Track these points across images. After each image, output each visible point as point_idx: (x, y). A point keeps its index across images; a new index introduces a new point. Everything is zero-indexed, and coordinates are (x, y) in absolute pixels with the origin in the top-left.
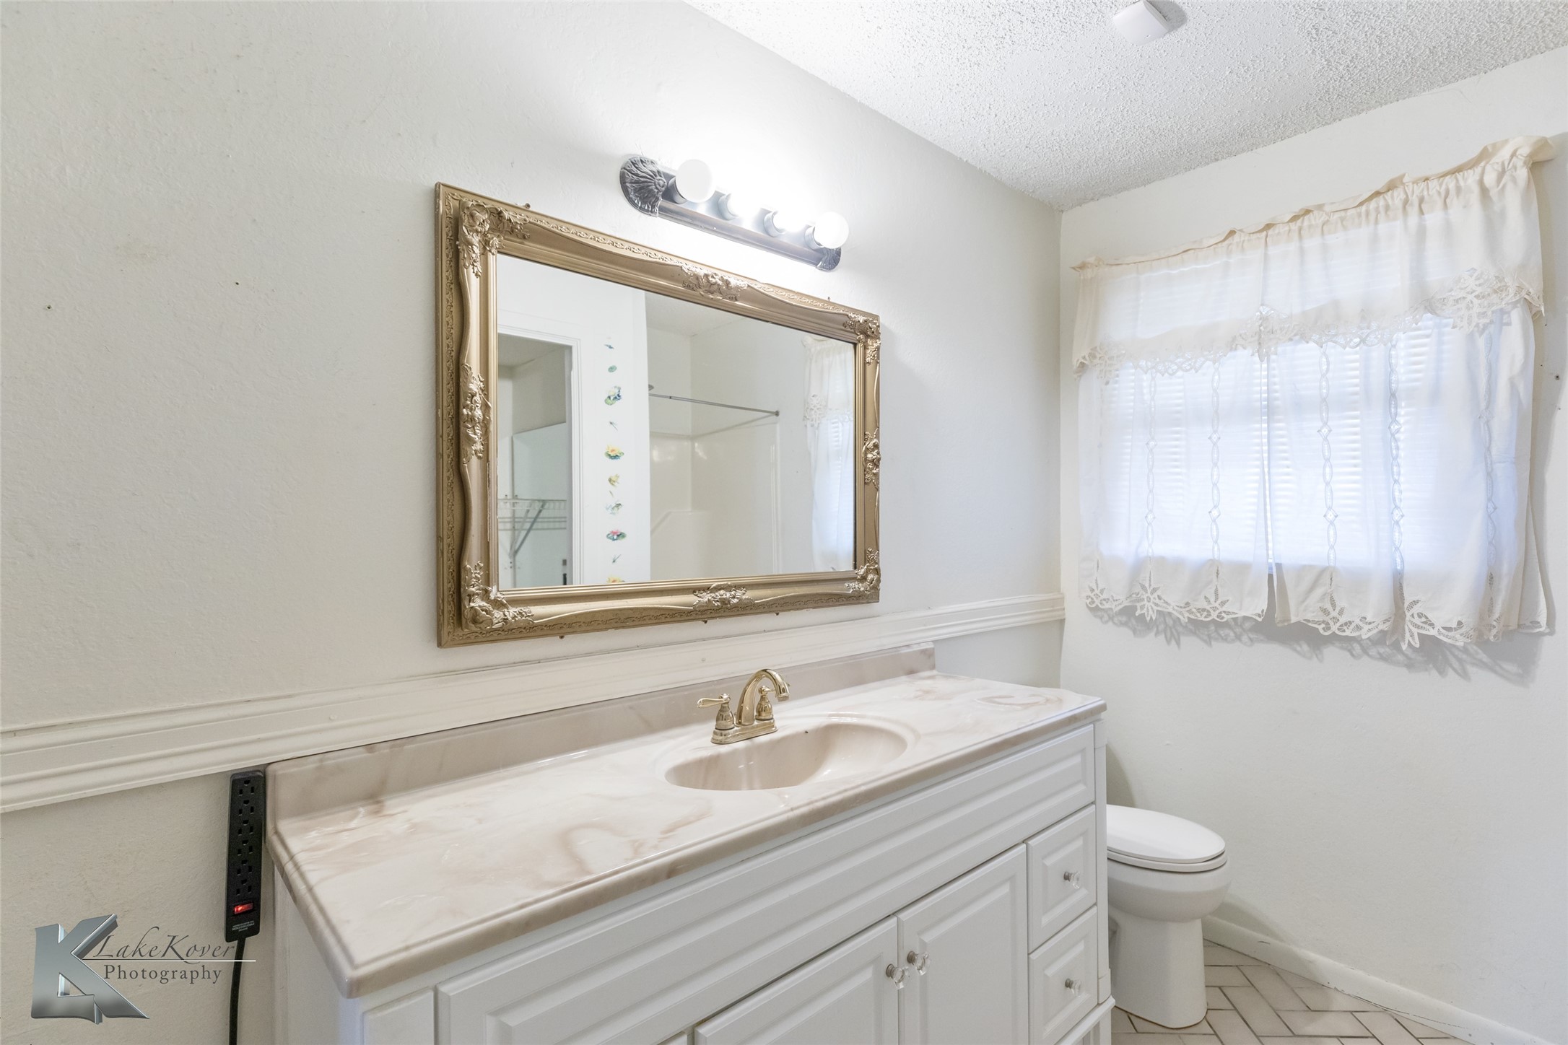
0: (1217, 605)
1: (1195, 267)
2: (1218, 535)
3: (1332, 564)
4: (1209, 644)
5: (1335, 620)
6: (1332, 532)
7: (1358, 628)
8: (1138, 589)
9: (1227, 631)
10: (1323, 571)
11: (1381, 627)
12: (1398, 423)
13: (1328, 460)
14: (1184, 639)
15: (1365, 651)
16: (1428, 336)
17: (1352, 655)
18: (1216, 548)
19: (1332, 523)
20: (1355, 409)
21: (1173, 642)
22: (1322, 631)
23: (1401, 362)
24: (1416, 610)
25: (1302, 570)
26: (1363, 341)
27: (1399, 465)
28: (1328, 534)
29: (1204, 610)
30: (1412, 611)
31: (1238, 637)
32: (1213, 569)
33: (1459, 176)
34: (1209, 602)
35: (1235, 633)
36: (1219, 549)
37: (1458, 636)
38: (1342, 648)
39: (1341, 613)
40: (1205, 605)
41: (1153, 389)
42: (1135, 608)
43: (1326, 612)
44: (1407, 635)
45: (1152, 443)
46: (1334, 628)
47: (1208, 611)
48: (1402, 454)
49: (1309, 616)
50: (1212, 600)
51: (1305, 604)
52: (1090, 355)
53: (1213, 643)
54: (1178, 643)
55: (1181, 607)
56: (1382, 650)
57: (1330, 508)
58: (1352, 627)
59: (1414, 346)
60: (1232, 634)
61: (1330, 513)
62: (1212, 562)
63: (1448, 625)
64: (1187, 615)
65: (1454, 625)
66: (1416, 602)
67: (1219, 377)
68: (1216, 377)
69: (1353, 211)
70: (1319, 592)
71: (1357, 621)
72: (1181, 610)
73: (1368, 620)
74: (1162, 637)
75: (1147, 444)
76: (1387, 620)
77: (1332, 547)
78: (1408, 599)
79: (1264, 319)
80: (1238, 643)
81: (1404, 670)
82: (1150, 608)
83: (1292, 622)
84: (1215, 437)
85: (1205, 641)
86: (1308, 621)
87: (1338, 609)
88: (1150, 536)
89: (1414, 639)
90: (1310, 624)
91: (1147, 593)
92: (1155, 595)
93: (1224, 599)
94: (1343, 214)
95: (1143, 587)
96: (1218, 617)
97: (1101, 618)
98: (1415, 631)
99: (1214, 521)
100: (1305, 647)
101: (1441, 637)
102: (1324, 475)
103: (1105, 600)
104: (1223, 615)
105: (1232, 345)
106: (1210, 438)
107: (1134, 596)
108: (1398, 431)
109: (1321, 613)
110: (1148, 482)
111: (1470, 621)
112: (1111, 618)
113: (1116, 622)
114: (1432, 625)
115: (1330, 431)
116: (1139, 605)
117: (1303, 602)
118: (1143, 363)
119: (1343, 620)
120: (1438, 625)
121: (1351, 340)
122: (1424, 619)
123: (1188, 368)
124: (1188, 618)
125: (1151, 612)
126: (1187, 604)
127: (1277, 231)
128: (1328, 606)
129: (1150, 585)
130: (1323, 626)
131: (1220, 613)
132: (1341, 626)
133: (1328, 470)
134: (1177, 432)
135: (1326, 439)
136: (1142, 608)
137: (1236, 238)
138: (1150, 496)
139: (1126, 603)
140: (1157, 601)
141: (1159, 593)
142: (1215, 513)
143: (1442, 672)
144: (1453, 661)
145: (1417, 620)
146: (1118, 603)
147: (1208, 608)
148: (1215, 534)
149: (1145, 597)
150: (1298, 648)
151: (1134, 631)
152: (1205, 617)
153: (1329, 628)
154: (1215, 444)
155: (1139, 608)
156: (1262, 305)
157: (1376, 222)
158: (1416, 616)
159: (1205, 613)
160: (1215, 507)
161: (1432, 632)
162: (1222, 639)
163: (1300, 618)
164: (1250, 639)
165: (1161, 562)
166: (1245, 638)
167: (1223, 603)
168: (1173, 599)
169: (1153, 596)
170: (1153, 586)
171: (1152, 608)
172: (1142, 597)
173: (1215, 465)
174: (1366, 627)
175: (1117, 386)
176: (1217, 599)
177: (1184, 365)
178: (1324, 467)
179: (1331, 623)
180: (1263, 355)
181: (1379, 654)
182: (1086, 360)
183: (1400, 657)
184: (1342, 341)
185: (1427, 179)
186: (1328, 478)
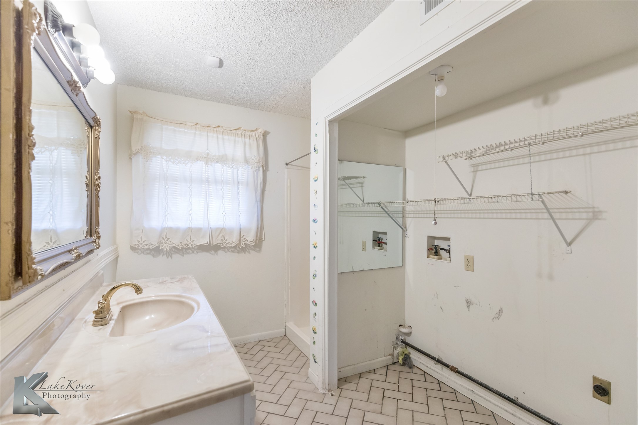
0: (191, 242)
1: (184, 130)
2: (191, 219)
3: (224, 227)
4: (183, 256)
5: (225, 242)
6: (224, 218)
7: (231, 244)
8: (161, 239)
9: (189, 251)
10: (222, 229)
11: (237, 243)
12: (239, 190)
13: (223, 198)
14: (173, 256)
15: (228, 251)
16: (245, 169)
17: (225, 252)
18: (191, 224)
19: (224, 215)
20: (230, 185)
21: (170, 257)
22: (221, 246)
23: (240, 174)
24: (244, 237)
25: (217, 229)
26: (233, 167)
27: (239, 201)
28: (223, 219)
29: (186, 244)
30: (243, 238)
31: (193, 252)
32: (190, 230)
33: (251, 132)
34: (188, 241)
35: (192, 251)
36: (192, 224)
37: (253, 243)
38: (223, 251)
39: (226, 240)
40: (186, 242)
41: (167, 167)
42: (159, 246)
43: (222, 240)
44: (241, 244)
45: (167, 187)
46: (224, 245)
47: (188, 244)
48: (240, 198)
49: (218, 242)
50: (189, 240)
51: (218, 239)
52: (141, 149)
53: (184, 255)
54: (171, 257)
55: (179, 244)
56: (232, 250)
57: (224, 211)
58: (229, 244)
59: (243, 171)
60: (191, 251)
61: (224, 213)
62: (189, 228)
63: (251, 241)
64: (180, 246)
65: (252, 240)
66: (244, 236)
67: (192, 168)
68: (191, 168)
69: (230, 131)
70: (221, 235)
71: (231, 242)
72: (178, 245)
73: (234, 241)
74: (165, 256)
75: (165, 187)
76: (238, 241)
77: (224, 222)
78: (242, 235)
79: (208, 154)
80: (193, 254)
81: (237, 254)
82: (166, 246)
83: (214, 244)
84: (191, 187)
85: (182, 255)
86: (218, 244)
87: (225, 239)
88: (166, 220)
89: (243, 245)
90: (218, 245)
91: (164, 240)
92: (169, 241)
93: (193, 240)
94: (227, 131)
95: (163, 239)
96: (191, 246)
97: (138, 253)
98: (243, 243)
99: (190, 215)
100: (213, 252)
101: (249, 244)
102: (222, 202)
103: (145, 245)
104: (193, 245)
105: (197, 159)
106: (189, 188)
107: (160, 242)
108: (239, 192)
109: (221, 241)
110: (166, 200)
111: (255, 239)
112: (143, 252)
113: (145, 253)
114: (247, 241)
115: (224, 190)
116: (161, 245)
117: (217, 238)
118: (165, 157)
119: (227, 242)
120: (249, 241)
121: (230, 166)
122: (246, 240)
123: (183, 163)
124: (181, 247)
125: (166, 247)
126: (181, 243)
127: (210, 129)
128: (223, 239)
129: (166, 238)
130: (222, 244)
131: (192, 244)
132: (226, 244)
133: (223, 201)
134: (176, 184)
135: (223, 192)
136: (162, 246)
137: (198, 126)
138: (167, 206)
139: (157, 245)
140: (170, 243)
141: (170, 240)
142: (191, 212)
143: (245, 253)
144: (247, 249)
145: (244, 240)
146: (153, 245)
147: (187, 243)
148: (190, 219)
149: (164, 242)
150: (211, 252)
151: (153, 256)
152: (187, 246)
153: (223, 245)
154: (191, 190)
155: (161, 246)
156: (207, 150)
157: (235, 137)
158: (244, 239)
159: (187, 245)
160: (191, 210)
161: (247, 243)
162: (188, 253)
163: (216, 243)
164: (197, 252)
165: (171, 229)
166: (195, 252)
167: (193, 241)
168: (176, 242)
169: (168, 241)
170: (168, 237)
171: (167, 246)
172: (163, 242)
173: (191, 196)
174: (233, 243)
175: (151, 163)
176: (190, 240)
177: (181, 162)
178: (223, 200)
179: (224, 244)
180: (207, 164)
181: (231, 250)
182: (139, 150)
183: (236, 251)
184: (228, 166)
185: (245, 130)
186: (223, 203)
